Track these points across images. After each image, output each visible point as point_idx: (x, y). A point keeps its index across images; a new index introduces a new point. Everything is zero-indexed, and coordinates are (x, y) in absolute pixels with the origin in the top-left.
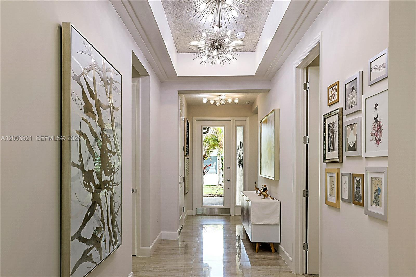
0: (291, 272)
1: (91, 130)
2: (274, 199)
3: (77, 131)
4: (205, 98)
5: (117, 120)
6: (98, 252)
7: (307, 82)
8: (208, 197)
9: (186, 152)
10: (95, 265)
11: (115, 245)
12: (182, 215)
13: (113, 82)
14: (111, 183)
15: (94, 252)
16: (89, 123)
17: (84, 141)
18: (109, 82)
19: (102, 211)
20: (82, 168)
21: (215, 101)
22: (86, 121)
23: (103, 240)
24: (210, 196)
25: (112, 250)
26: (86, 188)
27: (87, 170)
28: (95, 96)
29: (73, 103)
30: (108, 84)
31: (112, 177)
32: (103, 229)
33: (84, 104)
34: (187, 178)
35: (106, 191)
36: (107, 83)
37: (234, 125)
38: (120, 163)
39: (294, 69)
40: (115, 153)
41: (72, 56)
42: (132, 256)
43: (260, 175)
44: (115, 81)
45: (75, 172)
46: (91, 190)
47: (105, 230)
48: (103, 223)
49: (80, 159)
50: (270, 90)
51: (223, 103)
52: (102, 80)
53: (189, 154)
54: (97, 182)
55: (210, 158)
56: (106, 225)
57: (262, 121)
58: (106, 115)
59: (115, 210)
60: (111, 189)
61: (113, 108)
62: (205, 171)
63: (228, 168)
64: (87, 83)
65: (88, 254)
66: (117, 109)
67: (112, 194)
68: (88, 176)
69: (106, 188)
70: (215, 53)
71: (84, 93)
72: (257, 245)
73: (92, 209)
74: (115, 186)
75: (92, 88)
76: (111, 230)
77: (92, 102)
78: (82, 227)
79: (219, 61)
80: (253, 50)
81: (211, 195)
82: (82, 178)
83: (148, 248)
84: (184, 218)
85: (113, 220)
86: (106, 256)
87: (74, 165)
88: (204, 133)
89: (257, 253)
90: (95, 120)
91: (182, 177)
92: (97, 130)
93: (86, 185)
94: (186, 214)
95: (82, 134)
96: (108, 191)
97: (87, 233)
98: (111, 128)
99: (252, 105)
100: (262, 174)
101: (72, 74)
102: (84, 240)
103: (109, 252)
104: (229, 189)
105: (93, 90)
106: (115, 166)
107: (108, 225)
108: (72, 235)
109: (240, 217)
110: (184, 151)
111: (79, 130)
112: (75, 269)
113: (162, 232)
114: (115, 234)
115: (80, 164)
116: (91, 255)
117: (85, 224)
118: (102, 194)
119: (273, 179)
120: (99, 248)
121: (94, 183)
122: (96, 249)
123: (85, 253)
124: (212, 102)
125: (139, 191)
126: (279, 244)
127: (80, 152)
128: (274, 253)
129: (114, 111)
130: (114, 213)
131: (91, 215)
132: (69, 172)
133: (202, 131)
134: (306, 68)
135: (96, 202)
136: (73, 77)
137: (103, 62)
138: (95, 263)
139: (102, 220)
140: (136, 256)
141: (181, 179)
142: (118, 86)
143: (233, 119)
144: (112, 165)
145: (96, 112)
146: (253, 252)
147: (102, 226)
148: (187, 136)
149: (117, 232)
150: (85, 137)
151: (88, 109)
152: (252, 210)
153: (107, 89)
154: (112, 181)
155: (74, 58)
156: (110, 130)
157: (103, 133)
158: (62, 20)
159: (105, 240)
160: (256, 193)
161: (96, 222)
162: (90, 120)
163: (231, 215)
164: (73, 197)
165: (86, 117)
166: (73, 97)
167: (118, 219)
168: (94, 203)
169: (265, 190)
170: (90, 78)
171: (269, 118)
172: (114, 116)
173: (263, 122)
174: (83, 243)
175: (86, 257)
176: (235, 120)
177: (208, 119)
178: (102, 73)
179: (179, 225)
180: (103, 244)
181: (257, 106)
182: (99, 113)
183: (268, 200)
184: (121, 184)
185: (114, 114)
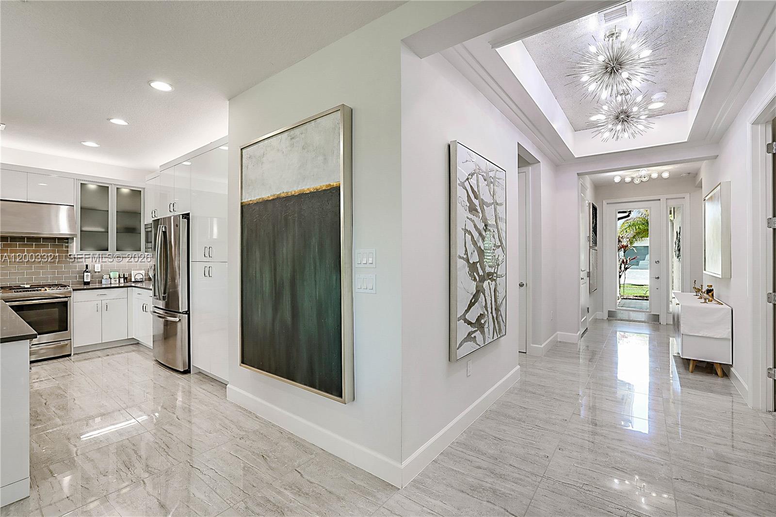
0: (746, 405)
1: (475, 226)
2: (722, 304)
3: (462, 229)
4: (617, 176)
5: (501, 214)
6: (481, 336)
7: (773, 142)
8: (630, 299)
9: (591, 243)
10: (479, 347)
11: (499, 334)
12: (585, 317)
13: (497, 180)
14: (495, 275)
15: (478, 334)
16: (473, 221)
17: (469, 237)
18: (492, 180)
19: (486, 299)
20: (468, 261)
21: (633, 179)
22: (470, 219)
23: (486, 325)
24: (634, 298)
25: (496, 337)
26: (470, 278)
27: (472, 262)
28: (479, 196)
29: (459, 205)
30: (492, 183)
31: (496, 269)
32: (486, 316)
33: (468, 205)
34: (593, 274)
35: (490, 281)
36: (490, 181)
37: (665, 205)
38: (505, 256)
39: (749, 126)
40: (499, 246)
41: (458, 167)
42: (519, 352)
43: (704, 272)
44: (499, 179)
45: (461, 263)
46: (475, 280)
47: (488, 317)
48: (487, 311)
49: (465, 252)
50: (718, 156)
51: (644, 180)
52: (485, 180)
53: (596, 244)
54: (481, 273)
55: (634, 249)
56: (489, 313)
57: (707, 198)
58: (489, 212)
59: (499, 301)
60: (495, 280)
61: (497, 204)
62: (626, 266)
63: (656, 262)
64: (471, 186)
65: (473, 336)
66: (501, 204)
67: (496, 285)
68: (473, 267)
69: (490, 279)
70: (619, 127)
71: (468, 196)
72: (691, 363)
73: (476, 297)
74: (499, 277)
75: (476, 189)
76: (495, 318)
77: (476, 202)
78: (467, 311)
79: (626, 135)
80: (685, 109)
81: (636, 296)
82: (467, 269)
83: (540, 346)
84: (590, 320)
85: (497, 310)
86: (489, 341)
87: (460, 257)
88: (619, 219)
89: (692, 372)
90: (479, 218)
91: (586, 272)
92: (481, 226)
93: (470, 275)
94: (594, 316)
95: (467, 230)
96: (492, 281)
97: (472, 316)
98: (495, 223)
99: (695, 177)
100: (706, 270)
101: (458, 182)
102: (470, 323)
103: (493, 338)
104: (657, 289)
105: (477, 191)
106: (499, 258)
107: (492, 313)
108: (458, 316)
109: (672, 327)
110: (589, 241)
111: (464, 228)
112: (461, 345)
113: (558, 332)
114: (498, 323)
115: (465, 257)
116: (475, 337)
117: (470, 309)
118: (485, 284)
119: (720, 277)
120: (483, 333)
121: (478, 274)
122: (480, 333)
123: (469, 334)
124: (628, 180)
125: (530, 285)
126: (731, 366)
127: (465, 246)
128: (722, 377)
129: (498, 207)
130: (498, 303)
131: (475, 302)
132: (456, 263)
133: (616, 216)
134: (772, 122)
135: (479, 291)
136: (459, 184)
137: (486, 164)
138: (479, 345)
139: (486, 307)
140: (526, 353)
141: (583, 274)
142: (502, 182)
143: (663, 198)
144: (496, 257)
145: (479, 210)
146: (685, 371)
147: (486, 313)
148: (593, 223)
149: (502, 321)
150: (470, 233)
151: (472, 209)
152: (682, 316)
153: (491, 188)
154: (496, 273)
155: (460, 168)
156: (494, 225)
157: (486, 228)
158: (449, 140)
159: (489, 326)
160: (696, 295)
161: (480, 309)
162: (474, 218)
163: (660, 324)
164: (459, 284)
165: (470, 216)
166: (459, 200)
167: (502, 309)
168: (478, 292)
169: (709, 291)
170: (473, 181)
171: (715, 194)
172: (498, 211)
173: (707, 200)
174: (468, 324)
175: (469, 337)
176: (666, 199)
177: (624, 201)
178: (485, 175)
179: (580, 326)
180: (486, 330)
181: (702, 179)
182: (483, 211)
183: (712, 305)
184: (505, 277)
185: (497, 210)
